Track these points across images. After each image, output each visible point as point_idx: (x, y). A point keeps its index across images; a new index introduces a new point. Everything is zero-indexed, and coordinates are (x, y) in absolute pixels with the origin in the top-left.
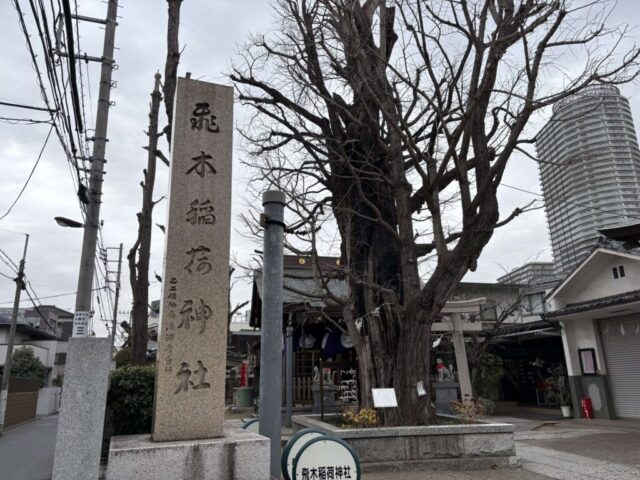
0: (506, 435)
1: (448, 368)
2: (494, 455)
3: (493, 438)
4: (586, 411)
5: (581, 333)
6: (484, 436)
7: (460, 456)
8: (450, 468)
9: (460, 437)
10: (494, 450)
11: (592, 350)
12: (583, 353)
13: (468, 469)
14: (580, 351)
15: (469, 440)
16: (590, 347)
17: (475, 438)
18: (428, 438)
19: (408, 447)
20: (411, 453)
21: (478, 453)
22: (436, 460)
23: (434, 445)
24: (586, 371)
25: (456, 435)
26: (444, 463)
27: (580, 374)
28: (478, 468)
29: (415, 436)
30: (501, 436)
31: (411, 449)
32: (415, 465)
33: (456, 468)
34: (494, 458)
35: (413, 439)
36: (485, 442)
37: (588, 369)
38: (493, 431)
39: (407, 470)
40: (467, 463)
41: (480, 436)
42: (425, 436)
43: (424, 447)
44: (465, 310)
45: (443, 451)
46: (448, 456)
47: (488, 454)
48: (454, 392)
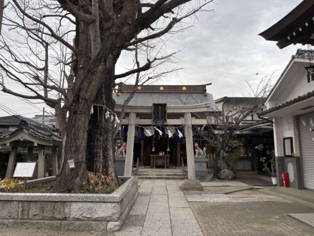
0: (109, 204)
1: (202, 149)
2: (95, 220)
3: (96, 206)
4: (284, 182)
5: (286, 127)
6: (89, 204)
8: (52, 228)
9: (68, 204)
10: (95, 216)
11: (291, 139)
12: (286, 141)
13: (68, 230)
14: (284, 139)
15: (74, 207)
16: (290, 136)
17: (80, 205)
18: (39, 204)
19: (20, 210)
20: (22, 214)
21: (80, 217)
22: (42, 221)
23: (42, 209)
24: (287, 154)
25: (64, 202)
26: (48, 224)
27: (283, 156)
29: (28, 201)
30: (104, 205)
31: (23, 211)
32: (22, 224)
34: (94, 223)
35: (26, 204)
36: (89, 209)
37: (288, 153)
38: (98, 200)
39: (14, 227)
40: (69, 225)
41: (85, 204)
42: (36, 201)
43: (34, 210)
44: (194, 111)
45: (48, 214)
46: (53, 218)
47: (89, 219)
48: (205, 165)
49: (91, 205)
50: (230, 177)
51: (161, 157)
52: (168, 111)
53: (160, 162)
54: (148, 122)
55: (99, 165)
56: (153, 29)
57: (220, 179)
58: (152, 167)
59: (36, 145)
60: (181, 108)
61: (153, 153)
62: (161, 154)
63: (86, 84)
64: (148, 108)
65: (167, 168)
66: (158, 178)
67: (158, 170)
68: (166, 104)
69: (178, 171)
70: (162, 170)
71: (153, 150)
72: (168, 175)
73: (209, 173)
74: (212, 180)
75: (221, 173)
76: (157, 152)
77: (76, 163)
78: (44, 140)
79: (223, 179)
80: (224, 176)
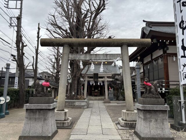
2: (82, 106)
7: (74, 106)
8: (71, 108)
10: (81, 105)
13: (75, 108)
15: (76, 103)
17: (78, 102)
21: (78, 105)
22: (69, 106)
23: (69, 103)
25: (74, 102)
28: (78, 108)
30: (83, 102)
33: (73, 108)
42: (67, 102)
44: (108, 76)
45: (71, 105)
46: (72, 106)
47: (80, 106)
48: (113, 95)
49: (80, 102)
50: (122, 100)
51: (96, 92)
52: (99, 76)
53: (96, 94)
54: (92, 79)
55: (79, 94)
56: (94, 51)
57: (118, 100)
58: (93, 96)
59: (52, 87)
60: (103, 75)
61: (93, 90)
62: (96, 91)
63: (77, 73)
64: (92, 75)
65: (99, 96)
66: (95, 100)
67: (95, 97)
68: (98, 74)
69: (103, 97)
70: (97, 97)
71: (93, 89)
72: (99, 99)
73: (114, 98)
74: (116, 100)
75: (119, 98)
76: (94, 90)
77: (75, 93)
78: (55, 86)
79: (120, 100)
80: (120, 99)
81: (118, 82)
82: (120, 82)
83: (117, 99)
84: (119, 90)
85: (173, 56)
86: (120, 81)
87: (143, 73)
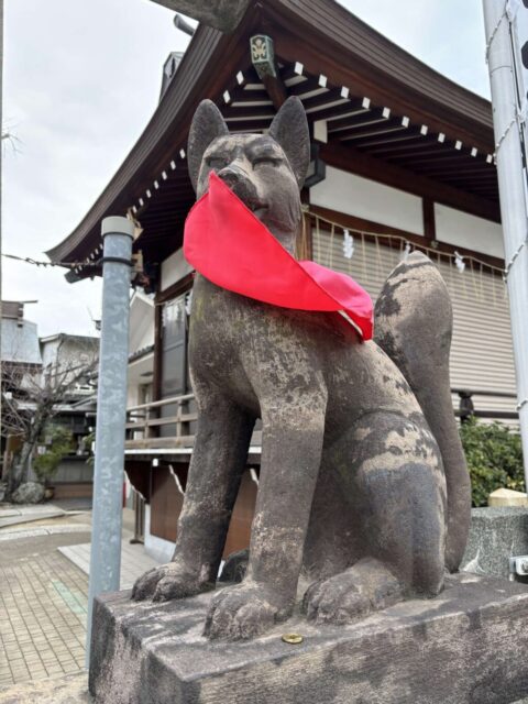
50: (37, 498)
75: (20, 490)
79: (21, 503)
80: (23, 498)
81: (23, 406)
82: (33, 407)
83: (6, 495)
84: (26, 446)
85: (340, 232)
86: (34, 400)
87: (152, 355)
